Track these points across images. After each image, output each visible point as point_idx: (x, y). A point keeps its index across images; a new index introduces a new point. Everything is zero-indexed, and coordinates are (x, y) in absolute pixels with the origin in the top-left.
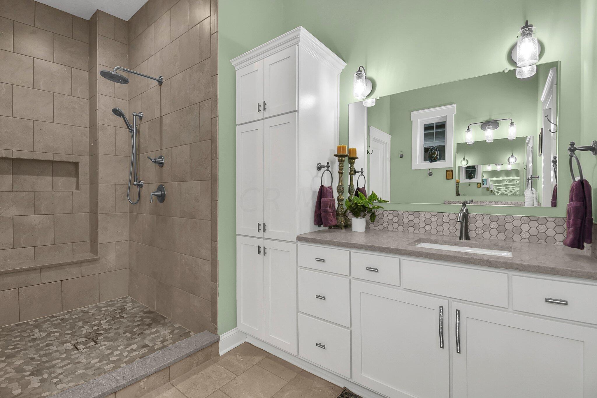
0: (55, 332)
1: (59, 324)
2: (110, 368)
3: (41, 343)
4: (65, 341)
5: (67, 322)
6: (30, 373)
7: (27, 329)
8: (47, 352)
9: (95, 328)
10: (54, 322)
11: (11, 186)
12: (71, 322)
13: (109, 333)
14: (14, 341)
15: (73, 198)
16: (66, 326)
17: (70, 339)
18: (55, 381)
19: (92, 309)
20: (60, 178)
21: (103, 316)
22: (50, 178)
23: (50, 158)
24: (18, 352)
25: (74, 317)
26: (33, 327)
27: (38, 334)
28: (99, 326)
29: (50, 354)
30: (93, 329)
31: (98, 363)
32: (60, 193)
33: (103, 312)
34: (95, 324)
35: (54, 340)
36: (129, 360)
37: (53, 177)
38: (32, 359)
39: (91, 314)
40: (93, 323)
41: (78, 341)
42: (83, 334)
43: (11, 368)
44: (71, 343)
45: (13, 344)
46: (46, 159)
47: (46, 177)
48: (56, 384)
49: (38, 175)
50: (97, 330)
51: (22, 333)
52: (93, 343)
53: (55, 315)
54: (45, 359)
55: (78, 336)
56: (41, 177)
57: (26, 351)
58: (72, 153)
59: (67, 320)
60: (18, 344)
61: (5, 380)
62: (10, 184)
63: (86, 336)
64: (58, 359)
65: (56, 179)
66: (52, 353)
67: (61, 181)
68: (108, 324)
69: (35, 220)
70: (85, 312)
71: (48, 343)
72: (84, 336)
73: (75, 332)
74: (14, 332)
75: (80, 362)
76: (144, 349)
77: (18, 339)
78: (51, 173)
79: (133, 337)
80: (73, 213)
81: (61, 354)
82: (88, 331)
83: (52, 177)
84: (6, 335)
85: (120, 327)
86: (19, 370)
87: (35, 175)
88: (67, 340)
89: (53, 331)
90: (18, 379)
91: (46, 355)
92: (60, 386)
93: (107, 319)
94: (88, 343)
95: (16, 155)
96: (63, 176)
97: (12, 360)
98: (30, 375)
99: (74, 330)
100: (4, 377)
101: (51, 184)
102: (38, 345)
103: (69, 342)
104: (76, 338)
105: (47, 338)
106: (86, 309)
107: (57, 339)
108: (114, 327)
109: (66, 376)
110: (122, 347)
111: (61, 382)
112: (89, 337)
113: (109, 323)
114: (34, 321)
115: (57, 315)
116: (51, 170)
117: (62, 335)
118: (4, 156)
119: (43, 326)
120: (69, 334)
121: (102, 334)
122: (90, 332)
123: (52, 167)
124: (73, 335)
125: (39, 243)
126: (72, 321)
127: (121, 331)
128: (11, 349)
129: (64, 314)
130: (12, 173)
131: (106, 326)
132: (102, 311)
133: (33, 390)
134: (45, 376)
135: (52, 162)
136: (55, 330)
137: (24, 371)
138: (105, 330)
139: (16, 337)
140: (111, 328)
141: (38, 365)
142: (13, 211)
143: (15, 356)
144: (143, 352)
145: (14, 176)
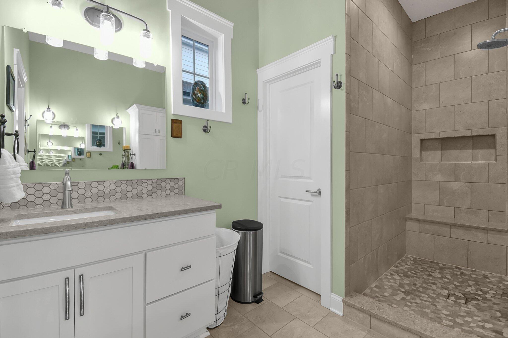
0: (448, 279)
1: (457, 275)
2: (446, 324)
3: (431, 280)
4: (446, 288)
5: (463, 277)
6: (404, 290)
7: (433, 267)
8: (428, 287)
9: (479, 293)
10: (454, 272)
11: (441, 159)
12: (466, 278)
13: (483, 303)
14: (419, 270)
15: (489, 169)
16: (460, 278)
17: (452, 289)
18: (408, 304)
19: (493, 277)
20: (480, 150)
21: (497, 288)
22: (471, 151)
23: (468, 133)
24: (413, 277)
25: (472, 276)
26: (438, 267)
27: (437, 274)
28: (483, 293)
29: (427, 289)
30: (476, 292)
31: (445, 314)
32: (477, 164)
33: (501, 285)
34: (482, 290)
35: (440, 283)
36: (469, 330)
37: (474, 150)
38: (415, 285)
39: (488, 280)
40: (482, 288)
41: (456, 293)
42: (465, 292)
43: (399, 282)
44: (449, 292)
45: (416, 271)
46: (465, 135)
47: (467, 151)
48: (406, 305)
49: (461, 149)
50: (479, 295)
51: (428, 268)
52: (464, 302)
53: (460, 267)
54: (421, 289)
55: (459, 290)
56: (464, 151)
57: (418, 279)
58: (489, 127)
59: (466, 275)
60: (419, 273)
61: (389, 285)
62: (440, 157)
63: (465, 294)
64: (428, 295)
65: (476, 151)
66: (429, 289)
67: (480, 153)
68: (493, 295)
69: (455, 186)
70: (486, 277)
71: (435, 283)
72: (464, 293)
73: (461, 286)
74: (425, 265)
75: (436, 306)
76: (494, 334)
77: (422, 270)
78: (472, 146)
79: (500, 319)
80: (489, 183)
81: (434, 293)
82: (471, 291)
83: (472, 150)
84: (419, 264)
85: (500, 304)
86: (401, 285)
87: (458, 149)
88: (449, 288)
89: (447, 277)
90: (395, 289)
91: (424, 288)
92: (405, 308)
93: (497, 292)
94: (460, 299)
95: (442, 135)
96: (482, 149)
97: (405, 278)
98: (403, 292)
99: (462, 285)
100: (391, 284)
101: (472, 156)
102: (429, 279)
103: (448, 290)
104: (457, 290)
105: (438, 279)
106: (489, 275)
107: (443, 283)
108: (495, 301)
109: (417, 306)
110: (479, 319)
111: (409, 307)
112: (466, 296)
113: (495, 296)
114: (443, 264)
115: (462, 268)
116: (472, 145)
117: (450, 282)
118: (434, 137)
119: (445, 270)
120: (455, 285)
121: (479, 300)
122: (472, 293)
123: (472, 141)
124: (457, 287)
125: (457, 205)
126: (468, 278)
127: (496, 307)
128: (412, 273)
129: (467, 270)
130: (442, 149)
131: (488, 296)
132: (501, 283)
133: (393, 299)
134: (408, 298)
135: (473, 137)
136: (450, 277)
137: (403, 287)
138: (485, 299)
139: (422, 268)
140: (491, 300)
141: (414, 290)
142: (439, 178)
143: (409, 278)
144: (489, 335)
145: (443, 151)
